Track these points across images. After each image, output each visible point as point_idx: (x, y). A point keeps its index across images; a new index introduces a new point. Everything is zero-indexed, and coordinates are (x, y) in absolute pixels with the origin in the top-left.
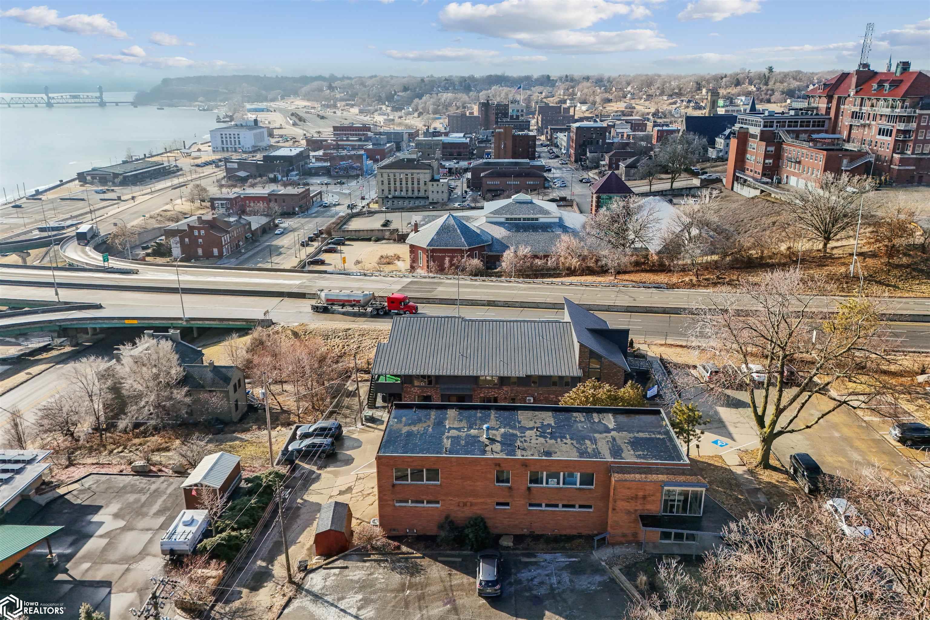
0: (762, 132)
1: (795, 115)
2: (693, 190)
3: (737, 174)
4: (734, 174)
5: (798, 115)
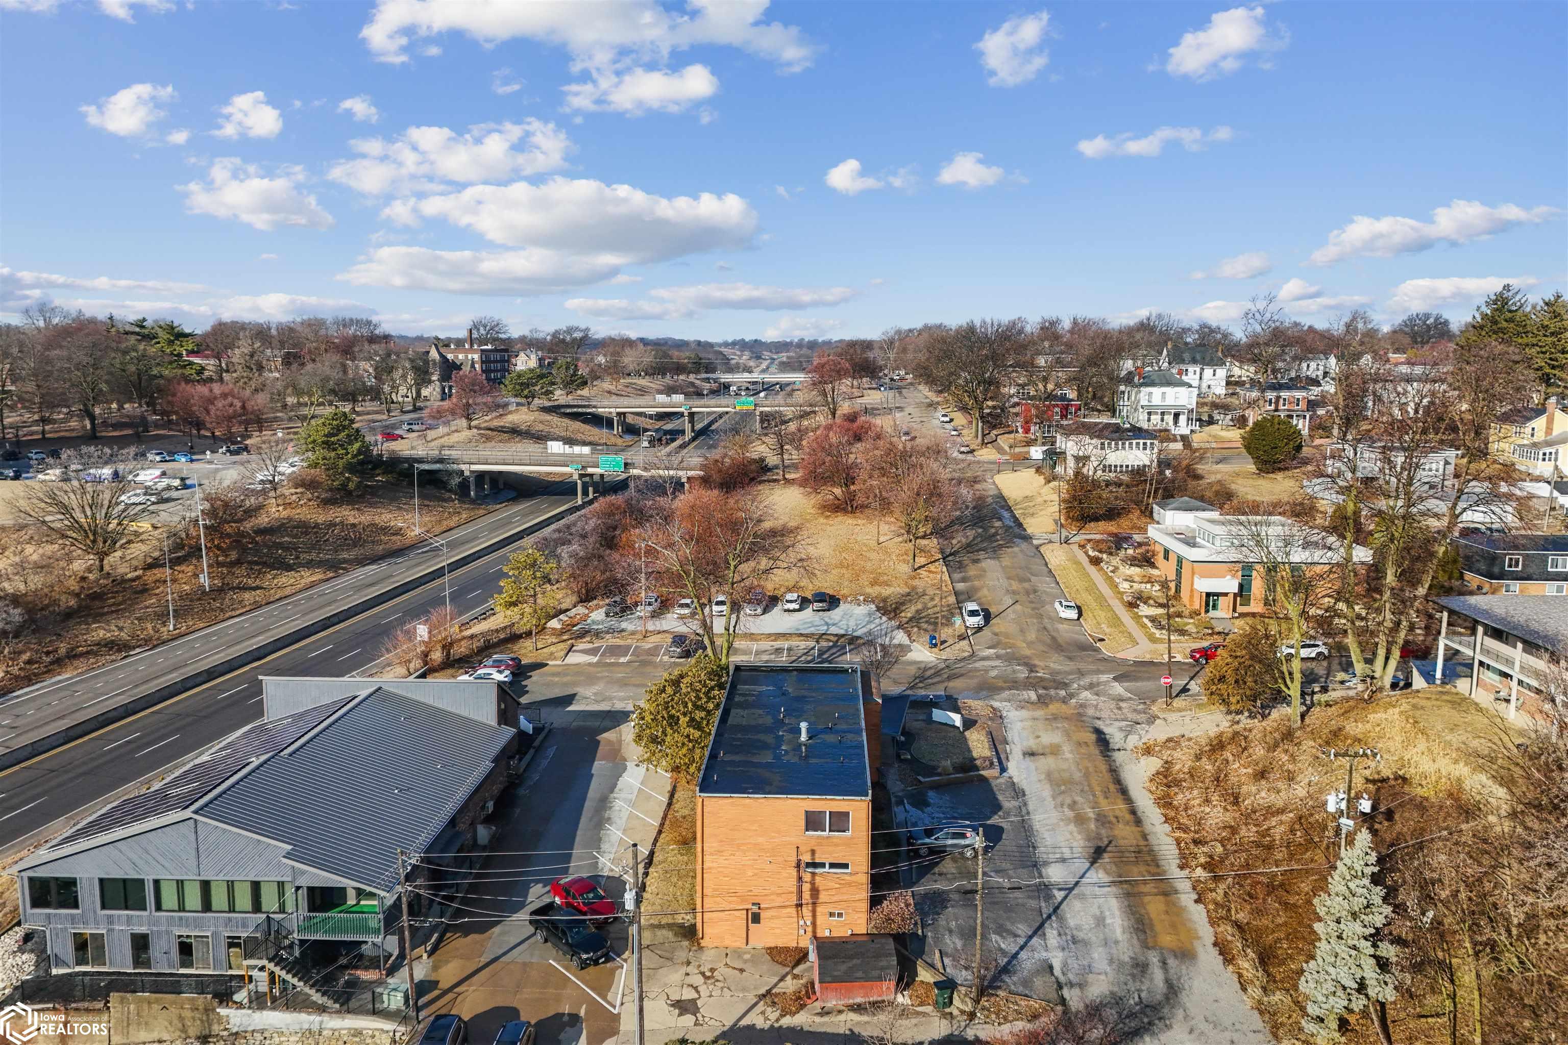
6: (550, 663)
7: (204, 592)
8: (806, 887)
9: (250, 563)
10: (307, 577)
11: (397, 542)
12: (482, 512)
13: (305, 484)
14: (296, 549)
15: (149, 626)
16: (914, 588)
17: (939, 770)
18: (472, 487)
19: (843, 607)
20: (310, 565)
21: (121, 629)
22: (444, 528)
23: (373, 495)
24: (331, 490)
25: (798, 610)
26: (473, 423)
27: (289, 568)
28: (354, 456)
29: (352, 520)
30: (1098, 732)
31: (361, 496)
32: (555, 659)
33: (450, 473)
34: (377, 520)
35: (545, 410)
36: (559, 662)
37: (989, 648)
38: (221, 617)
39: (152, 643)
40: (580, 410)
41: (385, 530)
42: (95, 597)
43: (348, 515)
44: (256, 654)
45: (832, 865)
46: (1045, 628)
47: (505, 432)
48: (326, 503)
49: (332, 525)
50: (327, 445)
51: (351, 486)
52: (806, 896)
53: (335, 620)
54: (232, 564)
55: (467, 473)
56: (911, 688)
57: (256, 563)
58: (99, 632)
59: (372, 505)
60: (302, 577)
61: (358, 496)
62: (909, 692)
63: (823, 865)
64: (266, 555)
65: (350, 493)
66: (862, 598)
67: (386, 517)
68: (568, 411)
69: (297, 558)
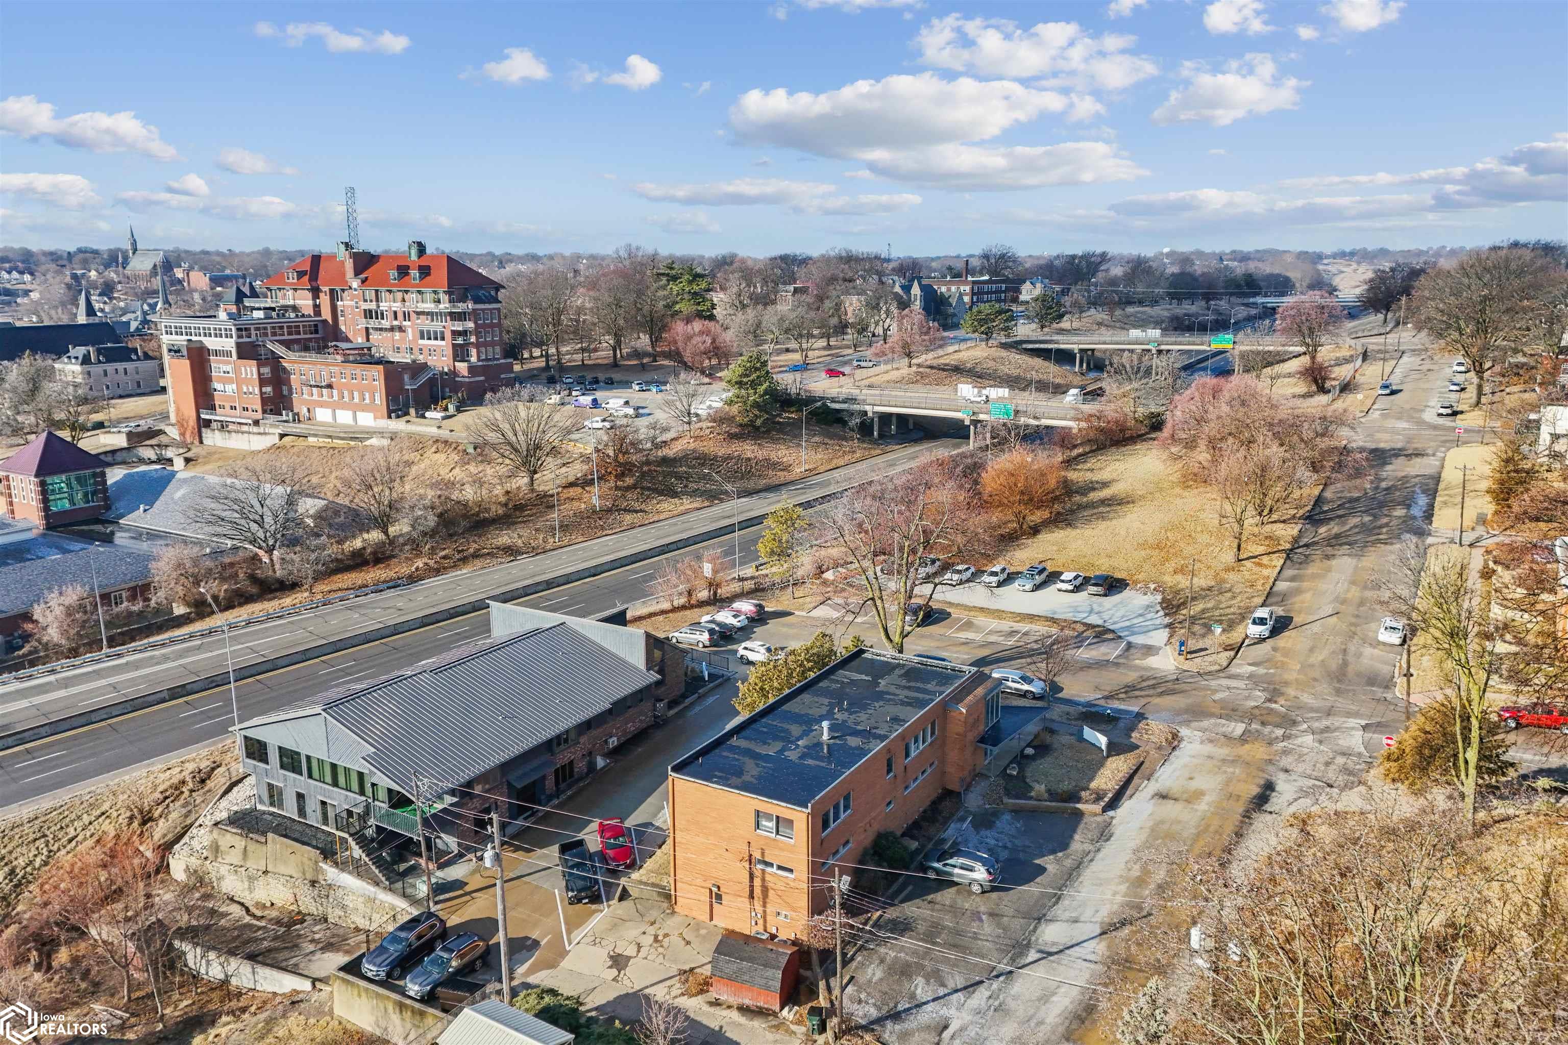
0: (238, 345)
1: (266, 318)
2: (118, 454)
3: (203, 416)
4: (198, 417)
5: (271, 318)
6: (797, 613)
7: (594, 512)
8: (757, 882)
9: (642, 488)
10: (687, 503)
11: (782, 476)
12: (879, 452)
13: (719, 419)
14: (687, 479)
15: (541, 537)
16: (1223, 581)
17: (1033, 794)
18: (876, 428)
19: (1127, 593)
20: (694, 494)
21: (520, 537)
22: (833, 465)
23: (780, 431)
24: (741, 425)
25: (1072, 591)
26: (914, 361)
27: (674, 494)
28: (761, 396)
29: (749, 455)
30: (1269, 787)
31: (768, 432)
32: (803, 610)
33: (851, 414)
34: (773, 456)
35: (1004, 346)
36: (804, 614)
37: (1250, 664)
38: (599, 534)
39: (535, 551)
40: (1042, 346)
41: (774, 465)
42: (519, 508)
43: (749, 450)
44: (593, 571)
45: (780, 868)
46: (1345, 650)
47: (944, 370)
48: (732, 437)
49: (729, 458)
50: (740, 384)
51: (759, 422)
52: (758, 891)
53: (674, 547)
54: (628, 488)
55: (870, 414)
56: (1106, 698)
57: (649, 489)
58: (505, 538)
59: (775, 441)
60: (682, 504)
61: (764, 432)
62: (1102, 702)
63: (771, 865)
64: (660, 482)
65: (757, 429)
66: (1152, 586)
67: (781, 453)
68: (1030, 346)
69: (686, 486)
